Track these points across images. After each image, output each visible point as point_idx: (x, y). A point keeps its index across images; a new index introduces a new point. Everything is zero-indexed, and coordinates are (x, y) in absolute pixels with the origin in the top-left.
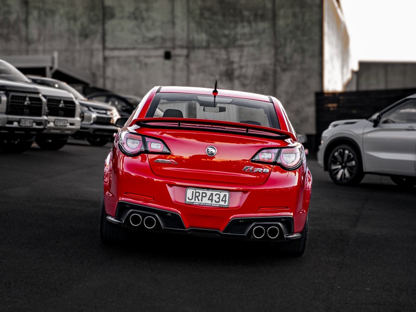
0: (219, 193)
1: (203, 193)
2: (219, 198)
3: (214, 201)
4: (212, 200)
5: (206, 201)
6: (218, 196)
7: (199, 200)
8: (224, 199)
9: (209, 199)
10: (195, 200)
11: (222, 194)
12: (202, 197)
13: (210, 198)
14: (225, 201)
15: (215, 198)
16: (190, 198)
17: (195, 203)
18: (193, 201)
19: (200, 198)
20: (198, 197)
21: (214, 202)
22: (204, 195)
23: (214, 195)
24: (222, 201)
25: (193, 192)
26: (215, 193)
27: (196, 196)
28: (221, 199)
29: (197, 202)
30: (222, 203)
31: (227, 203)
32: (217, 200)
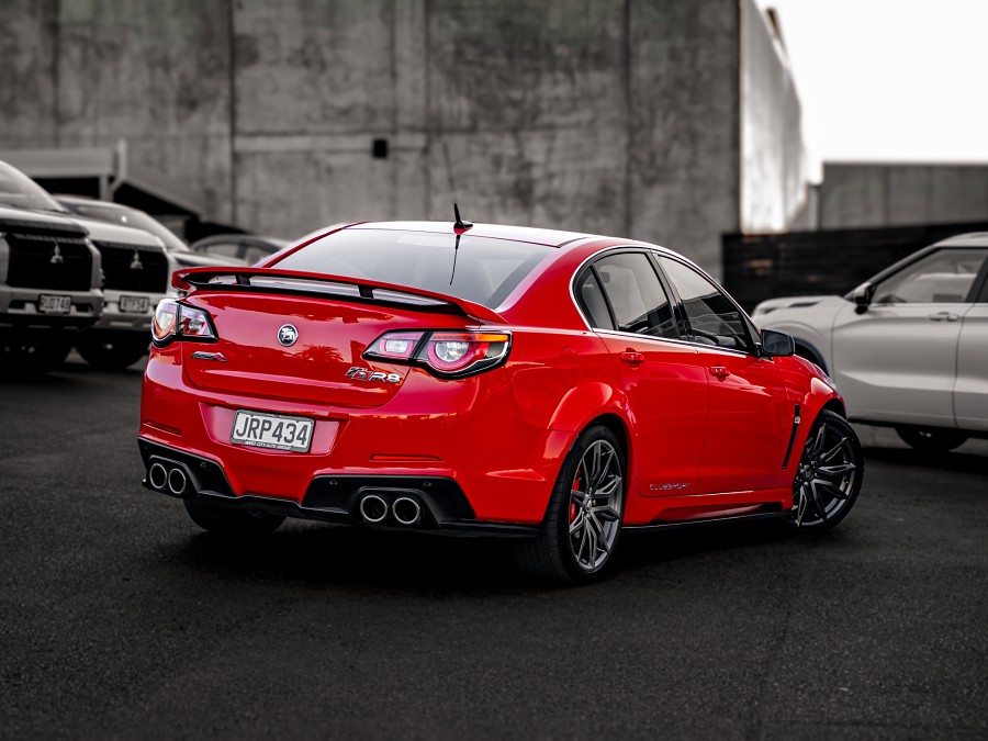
0: (294, 422)
1: (265, 422)
2: (292, 433)
3: (282, 439)
4: (279, 437)
5: (268, 439)
6: (291, 429)
7: (255, 437)
8: (302, 436)
9: (274, 435)
10: (249, 436)
11: (300, 425)
12: (263, 429)
13: (277, 433)
14: (304, 440)
15: (286, 433)
16: (241, 432)
17: (247, 443)
18: (245, 437)
19: (258, 432)
20: (254, 429)
21: (282, 442)
22: (267, 426)
23: (285, 426)
24: (298, 438)
25: (247, 419)
26: (286, 422)
27: (251, 429)
28: (297, 434)
29: (250, 440)
30: (297, 444)
31: (306, 442)
32: (289, 437)
